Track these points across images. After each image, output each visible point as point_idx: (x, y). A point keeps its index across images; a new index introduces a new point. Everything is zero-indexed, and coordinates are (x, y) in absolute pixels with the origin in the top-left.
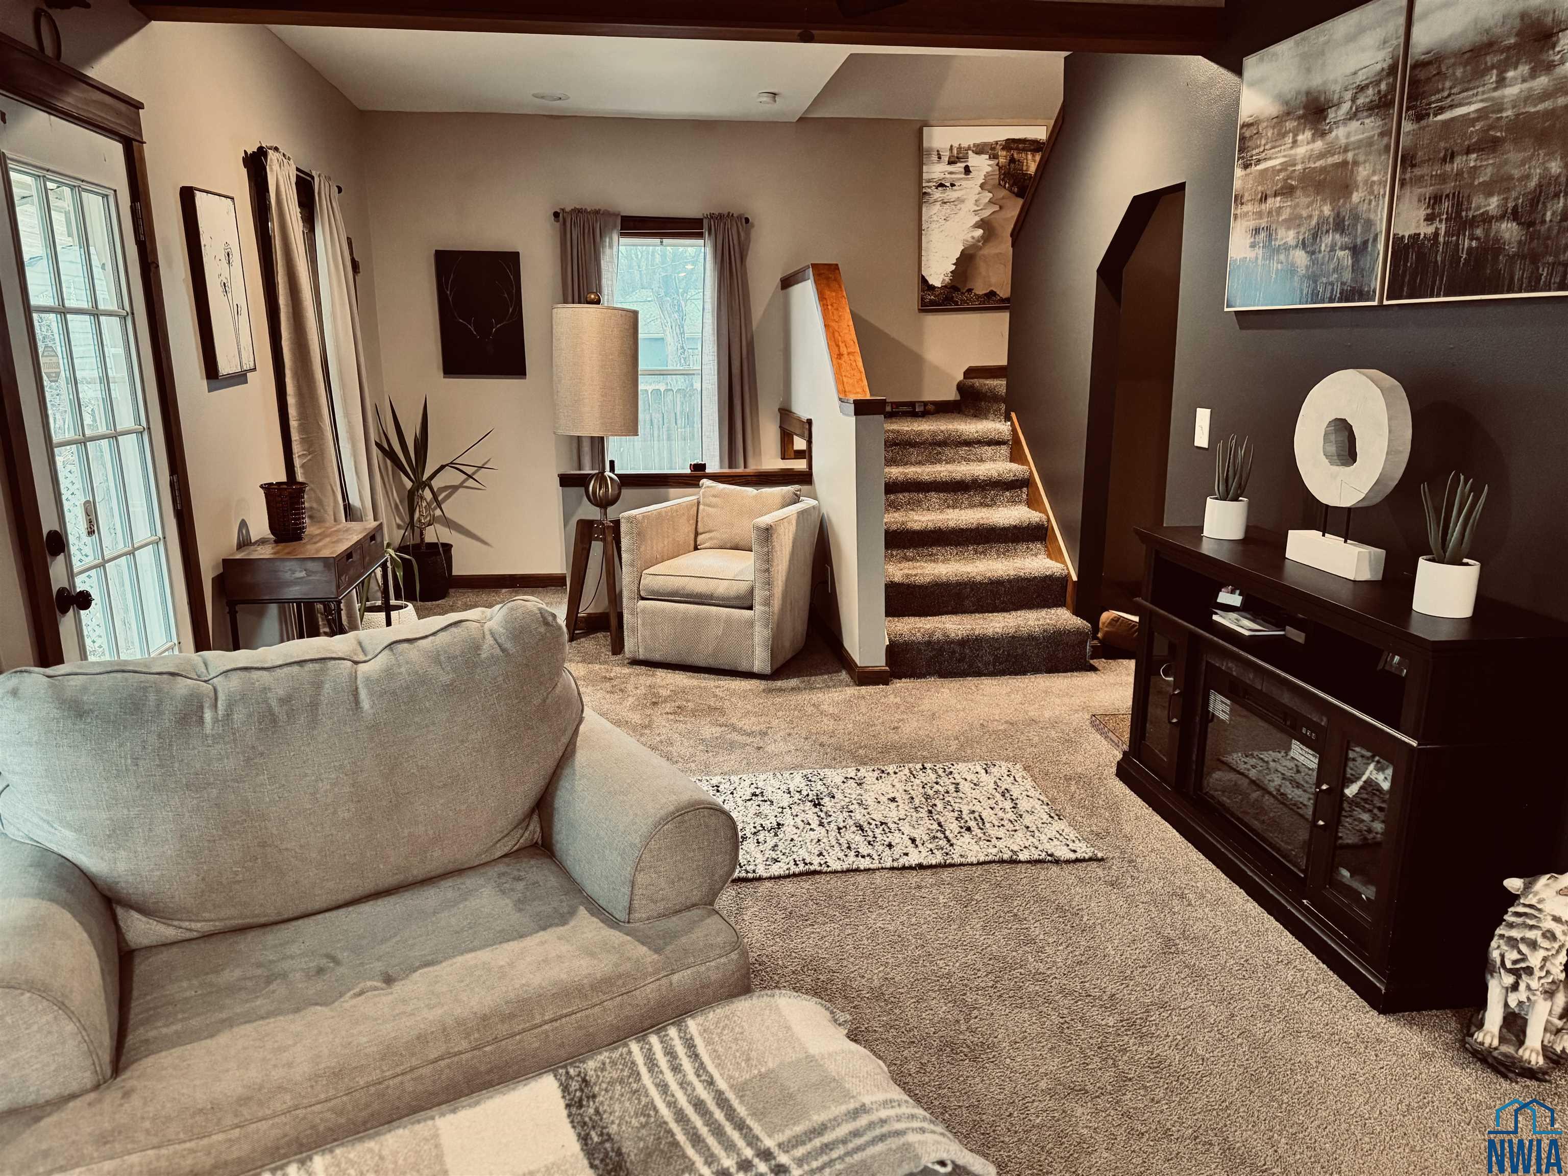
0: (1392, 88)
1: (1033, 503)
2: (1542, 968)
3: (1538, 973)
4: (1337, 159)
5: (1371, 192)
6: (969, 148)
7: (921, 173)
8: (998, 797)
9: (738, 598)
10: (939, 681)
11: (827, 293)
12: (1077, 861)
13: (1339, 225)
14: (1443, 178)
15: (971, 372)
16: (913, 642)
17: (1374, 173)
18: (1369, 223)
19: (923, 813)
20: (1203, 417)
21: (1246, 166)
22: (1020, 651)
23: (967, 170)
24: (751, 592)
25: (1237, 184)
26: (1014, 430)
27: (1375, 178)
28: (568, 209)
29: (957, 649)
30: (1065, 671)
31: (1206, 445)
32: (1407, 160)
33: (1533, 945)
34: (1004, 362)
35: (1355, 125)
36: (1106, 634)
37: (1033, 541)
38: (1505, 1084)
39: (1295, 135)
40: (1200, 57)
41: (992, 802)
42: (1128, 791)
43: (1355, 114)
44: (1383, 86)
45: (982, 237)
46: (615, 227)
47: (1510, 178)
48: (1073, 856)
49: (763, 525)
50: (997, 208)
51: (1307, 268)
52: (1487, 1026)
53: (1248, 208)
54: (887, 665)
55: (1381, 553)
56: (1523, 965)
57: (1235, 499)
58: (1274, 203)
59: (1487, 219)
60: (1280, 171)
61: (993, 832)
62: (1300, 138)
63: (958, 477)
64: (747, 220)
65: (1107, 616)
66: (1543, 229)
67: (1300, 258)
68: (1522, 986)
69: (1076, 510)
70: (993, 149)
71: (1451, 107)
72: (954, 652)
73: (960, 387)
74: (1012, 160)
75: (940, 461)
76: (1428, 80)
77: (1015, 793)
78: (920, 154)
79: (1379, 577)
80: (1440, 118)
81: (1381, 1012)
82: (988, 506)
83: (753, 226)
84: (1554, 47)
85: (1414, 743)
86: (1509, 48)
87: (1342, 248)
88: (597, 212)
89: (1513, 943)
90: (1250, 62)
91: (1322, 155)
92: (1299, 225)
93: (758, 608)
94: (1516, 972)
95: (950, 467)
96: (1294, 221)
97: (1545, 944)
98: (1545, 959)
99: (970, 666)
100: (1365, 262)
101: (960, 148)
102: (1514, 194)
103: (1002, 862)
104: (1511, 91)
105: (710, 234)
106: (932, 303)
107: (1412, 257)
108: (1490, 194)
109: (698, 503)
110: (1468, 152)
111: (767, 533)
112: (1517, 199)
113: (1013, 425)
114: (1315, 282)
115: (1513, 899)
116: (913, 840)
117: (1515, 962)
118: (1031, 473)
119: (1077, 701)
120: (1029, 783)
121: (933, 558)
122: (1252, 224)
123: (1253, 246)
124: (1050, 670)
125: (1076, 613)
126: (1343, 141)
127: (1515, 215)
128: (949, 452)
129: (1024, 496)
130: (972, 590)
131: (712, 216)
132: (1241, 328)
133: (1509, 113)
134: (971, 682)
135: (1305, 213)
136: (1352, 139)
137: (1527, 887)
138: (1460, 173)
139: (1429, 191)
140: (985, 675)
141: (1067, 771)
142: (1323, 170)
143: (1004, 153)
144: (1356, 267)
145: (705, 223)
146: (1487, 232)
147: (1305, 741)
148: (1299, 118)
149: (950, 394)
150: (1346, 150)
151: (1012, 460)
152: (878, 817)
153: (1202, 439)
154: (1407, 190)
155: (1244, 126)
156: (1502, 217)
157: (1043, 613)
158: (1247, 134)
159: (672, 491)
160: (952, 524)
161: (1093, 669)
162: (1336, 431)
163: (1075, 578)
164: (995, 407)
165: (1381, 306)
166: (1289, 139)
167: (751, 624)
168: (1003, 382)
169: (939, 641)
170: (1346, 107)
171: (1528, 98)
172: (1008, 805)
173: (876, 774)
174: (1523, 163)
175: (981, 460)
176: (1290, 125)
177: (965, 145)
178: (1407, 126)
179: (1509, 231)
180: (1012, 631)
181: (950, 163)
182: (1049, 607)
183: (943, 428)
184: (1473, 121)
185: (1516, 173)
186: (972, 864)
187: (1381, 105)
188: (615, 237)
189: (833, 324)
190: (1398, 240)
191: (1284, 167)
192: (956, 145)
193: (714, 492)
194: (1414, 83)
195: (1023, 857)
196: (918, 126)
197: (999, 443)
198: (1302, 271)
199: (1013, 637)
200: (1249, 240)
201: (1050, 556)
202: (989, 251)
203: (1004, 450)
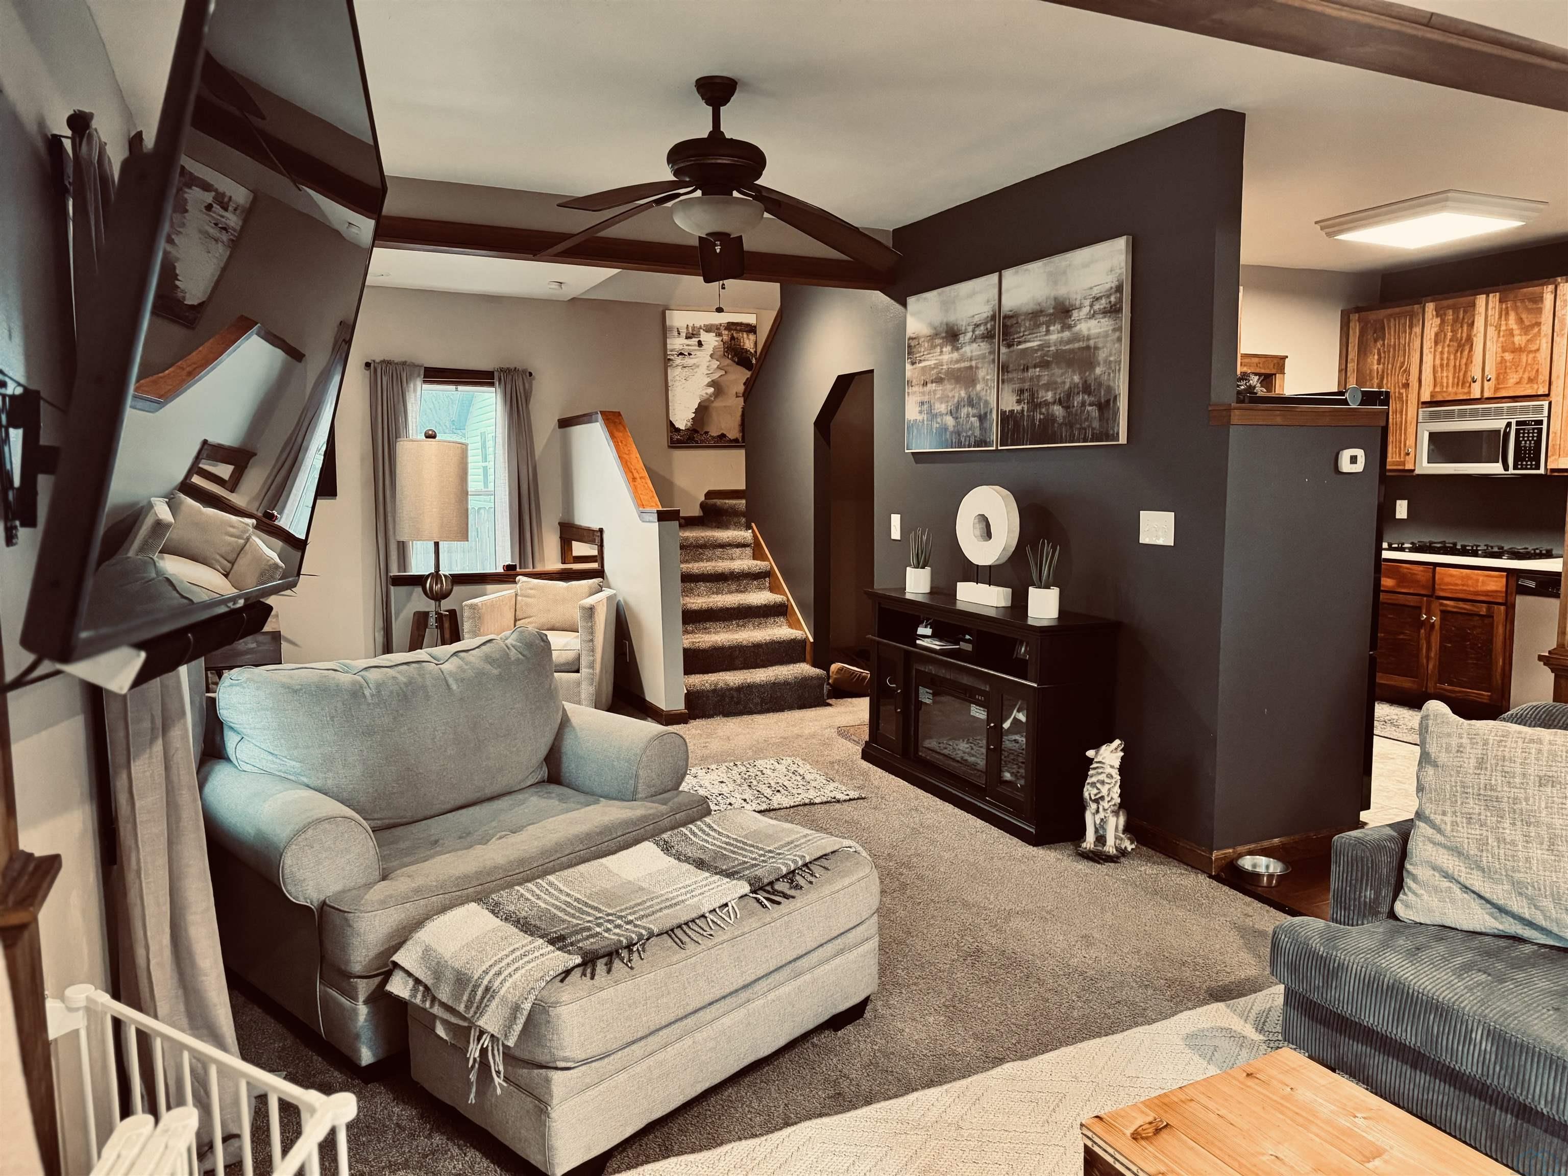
0: (994, 327)
1: (774, 588)
2: (1108, 795)
3: (1107, 799)
4: (967, 364)
5: (987, 385)
6: (700, 328)
7: (665, 344)
8: (791, 775)
9: (567, 664)
10: (724, 719)
11: (617, 434)
12: (850, 800)
13: (971, 403)
14: (1023, 380)
15: (710, 495)
16: (703, 690)
17: (987, 374)
18: (987, 403)
19: (745, 786)
20: (896, 519)
21: (913, 363)
22: (779, 694)
23: (700, 344)
24: (578, 658)
25: (908, 374)
26: (755, 536)
27: (988, 377)
28: (377, 361)
29: (735, 694)
30: (810, 707)
31: (899, 538)
32: (1004, 369)
33: (1103, 783)
34: (743, 487)
35: (975, 345)
36: (835, 679)
37: (778, 616)
38: (1099, 866)
39: (942, 348)
40: (878, 293)
41: (788, 778)
42: (871, 766)
43: (975, 340)
44: (989, 326)
45: (713, 393)
46: (419, 375)
47: (1056, 383)
48: (848, 798)
49: (588, 606)
50: (723, 372)
51: (954, 426)
52: (1088, 839)
53: (915, 389)
54: (686, 708)
55: (1009, 590)
56: (1099, 796)
57: (923, 568)
58: (931, 387)
59: (1047, 404)
60: (934, 368)
61: (795, 791)
62: (944, 349)
63: (720, 570)
64: (531, 374)
65: (835, 667)
66: (1074, 410)
67: (950, 421)
68: (1101, 809)
69: (809, 592)
70: (718, 329)
71: (1025, 342)
72: (732, 697)
73: (703, 506)
74: (732, 338)
75: (702, 560)
76: (1012, 326)
77: (801, 771)
78: (664, 330)
79: (1009, 604)
80: (1020, 347)
81: (1034, 846)
82: (741, 592)
83: (534, 379)
84: (1070, 317)
85: (1035, 685)
86: (1051, 315)
87: (974, 416)
88: (404, 363)
89: (1093, 785)
90: (911, 300)
91: (957, 361)
92: (947, 402)
93: (584, 670)
94: (1096, 801)
95: (713, 564)
96: (944, 399)
97: (1107, 780)
98: (1109, 790)
99: (745, 707)
100: (987, 425)
101: (694, 328)
102: (1059, 391)
103: (805, 805)
104: (1054, 337)
105: (500, 384)
106: (679, 441)
107: (1011, 423)
108: (1047, 390)
109: (516, 595)
110: (1035, 367)
111: (590, 612)
112: (1060, 393)
113: (753, 532)
114: (959, 435)
115: (1091, 761)
116: (745, 800)
117: (1096, 795)
118: (772, 567)
119: (825, 723)
120: (808, 767)
121: (706, 630)
122: (919, 399)
123: (920, 412)
124: (802, 706)
125: (814, 665)
126: (969, 354)
127: (1060, 402)
128: (708, 553)
129: (768, 585)
130: (740, 651)
131: (502, 370)
132: (916, 463)
133: (1053, 348)
134: (746, 719)
135: (950, 395)
136: (974, 354)
137: (1097, 753)
138: (1031, 379)
139: (1017, 386)
140: (755, 713)
141: (829, 759)
142: (959, 369)
143: (726, 332)
144: (982, 428)
145: (496, 374)
146: (1048, 410)
147: (978, 704)
148: (943, 338)
149: (696, 512)
150: (971, 360)
151: (755, 558)
152: (716, 792)
153: (896, 534)
154: (1006, 385)
155: (910, 339)
156: (1054, 403)
157: (791, 667)
158: (912, 344)
159: (490, 587)
160: (720, 605)
161: (830, 705)
162: (979, 522)
163: (812, 640)
164: (736, 520)
165: (997, 450)
166: (938, 349)
167: (578, 684)
168: (744, 501)
169: (722, 688)
170: (969, 335)
171: (1061, 342)
172: (799, 778)
173: (704, 771)
174: (1062, 374)
175: (732, 559)
176: (938, 341)
177: (697, 325)
178: (1003, 350)
179: (1058, 410)
180: (773, 679)
181: (687, 338)
182: (794, 663)
183: (703, 534)
184: (1037, 351)
185: (1059, 380)
186: (787, 808)
187: (988, 336)
188: (419, 382)
189: (625, 456)
190: (1003, 413)
191: (936, 366)
192: (691, 325)
193: (530, 586)
194: (1005, 326)
195: (817, 800)
196: (661, 309)
197: (744, 545)
198: (951, 429)
199: (774, 683)
200: (918, 409)
201: (790, 626)
202: (718, 404)
203: (748, 551)
